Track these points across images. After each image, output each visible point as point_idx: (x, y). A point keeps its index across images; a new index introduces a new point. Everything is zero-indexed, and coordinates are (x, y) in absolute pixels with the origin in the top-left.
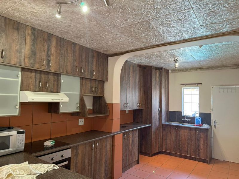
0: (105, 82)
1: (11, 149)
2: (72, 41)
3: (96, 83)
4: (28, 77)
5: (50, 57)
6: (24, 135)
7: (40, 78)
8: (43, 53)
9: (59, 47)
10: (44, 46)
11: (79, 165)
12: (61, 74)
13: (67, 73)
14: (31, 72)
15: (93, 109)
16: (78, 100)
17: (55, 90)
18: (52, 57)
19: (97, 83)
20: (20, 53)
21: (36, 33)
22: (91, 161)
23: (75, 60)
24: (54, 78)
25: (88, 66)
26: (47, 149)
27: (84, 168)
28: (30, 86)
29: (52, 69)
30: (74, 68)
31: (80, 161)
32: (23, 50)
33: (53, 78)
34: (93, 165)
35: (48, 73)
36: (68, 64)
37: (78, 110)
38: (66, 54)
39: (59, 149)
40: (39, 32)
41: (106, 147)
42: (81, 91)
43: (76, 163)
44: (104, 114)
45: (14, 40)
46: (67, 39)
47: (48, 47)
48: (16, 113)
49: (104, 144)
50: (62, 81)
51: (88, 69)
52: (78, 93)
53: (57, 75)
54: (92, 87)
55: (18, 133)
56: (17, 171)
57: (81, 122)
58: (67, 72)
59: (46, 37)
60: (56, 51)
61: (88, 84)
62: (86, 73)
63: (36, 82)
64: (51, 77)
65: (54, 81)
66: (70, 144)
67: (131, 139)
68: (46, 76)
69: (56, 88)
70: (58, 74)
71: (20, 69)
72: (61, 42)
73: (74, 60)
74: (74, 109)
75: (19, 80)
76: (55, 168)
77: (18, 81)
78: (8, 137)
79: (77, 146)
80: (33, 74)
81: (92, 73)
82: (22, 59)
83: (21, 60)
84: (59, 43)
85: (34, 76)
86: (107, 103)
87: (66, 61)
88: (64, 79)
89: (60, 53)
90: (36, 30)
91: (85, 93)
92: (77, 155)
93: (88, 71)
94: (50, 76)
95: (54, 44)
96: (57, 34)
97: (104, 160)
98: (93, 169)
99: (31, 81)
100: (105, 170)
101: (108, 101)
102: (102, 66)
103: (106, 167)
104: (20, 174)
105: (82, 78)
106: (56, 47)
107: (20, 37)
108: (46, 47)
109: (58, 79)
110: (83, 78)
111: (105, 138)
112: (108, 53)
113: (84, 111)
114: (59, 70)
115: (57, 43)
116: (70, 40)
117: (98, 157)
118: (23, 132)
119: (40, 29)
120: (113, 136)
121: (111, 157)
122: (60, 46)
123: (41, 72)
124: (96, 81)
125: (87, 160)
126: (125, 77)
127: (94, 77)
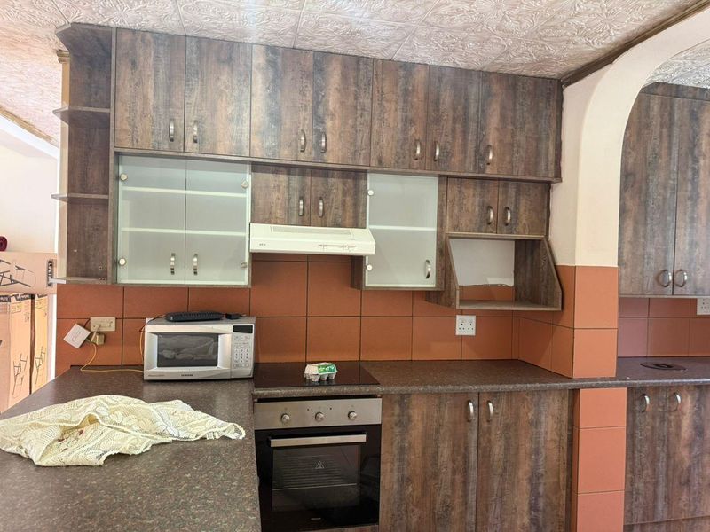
0: (554, 185)
1: (222, 366)
2: (396, 58)
3: (506, 193)
4: (267, 187)
5: (323, 122)
6: (252, 336)
7: (303, 189)
8: (302, 115)
9: (353, 88)
10: (303, 93)
11: (414, 457)
12: (366, 172)
13: (383, 168)
14: (276, 172)
15: (516, 287)
16: (432, 254)
17: (347, 222)
18: (329, 123)
19: (512, 191)
20: (238, 125)
21: (279, 61)
22: (466, 458)
23: (411, 120)
24: (344, 184)
25: (465, 133)
27: (435, 476)
28: (274, 209)
29: (331, 159)
30: (406, 147)
31: (419, 450)
32: (246, 115)
33: (341, 187)
34: (473, 474)
35: (324, 172)
36: (384, 138)
37: (430, 284)
38: (376, 104)
40: (289, 54)
41: (536, 423)
42: (441, 224)
43: (402, 450)
45: (222, 90)
46: (379, 56)
47: (316, 94)
48: (242, 279)
49: (528, 413)
50: (370, 192)
51: (464, 145)
52: (434, 229)
53: (354, 175)
54: (489, 208)
55: (236, 329)
57: (466, 326)
58: (380, 162)
59: (309, 64)
60: (342, 103)
61: (472, 199)
62: (455, 160)
63: (289, 199)
64: (336, 183)
65: (345, 194)
66: (377, 384)
67: (686, 423)
68: (320, 180)
69: (350, 213)
70: (357, 171)
71: (248, 167)
72: (358, 70)
73: (408, 122)
75: (248, 195)
76: (233, 436)
77: (245, 198)
79: (402, 396)
80: (283, 178)
81: (480, 157)
82: (245, 139)
83: (241, 141)
84: (352, 74)
85: (284, 184)
86: (558, 264)
87: (376, 126)
88: (377, 187)
89: (356, 107)
90: (281, 51)
91: (456, 227)
92: (404, 423)
93: (464, 152)
94: (331, 181)
95: (334, 78)
96: (337, 46)
97: (524, 469)
98: (472, 486)
99: (277, 198)
100: (534, 507)
101: (562, 261)
102: (530, 126)
103: (535, 495)
104: (120, 424)
105: (444, 179)
106: (343, 89)
107: (235, 82)
108: (310, 96)
109: (356, 187)
110: (448, 177)
112: (553, 71)
114: (354, 158)
115: (344, 77)
116: (386, 55)
117: (498, 450)
118: (247, 330)
119: (288, 44)
120: (575, 393)
121: (563, 467)
122: (357, 84)
123: (303, 170)
124: (506, 186)
125: (445, 452)
127: (490, 172)
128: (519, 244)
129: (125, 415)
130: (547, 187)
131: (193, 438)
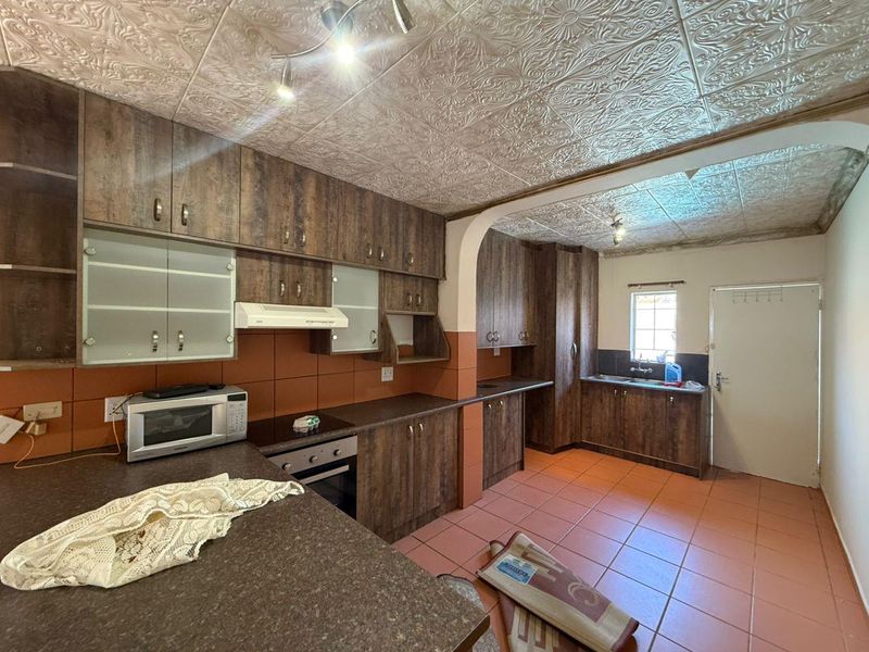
0: (441, 282)
1: (216, 435)
2: (355, 183)
3: (416, 285)
4: (252, 271)
5: (302, 222)
6: (245, 403)
7: (282, 273)
8: (285, 214)
9: (325, 199)
10: (285, 195)
11: (378, 473)
12: (331, 263)
13: (346, 262)
14: (259, 258)
15: (415, 345)
16: (375, 325)
17: (318, 302)
18: (307, 223)
19: (420, 284)
20: (227, 214)
21: (266, 166)
22: (408, 464)
23: (365, 230)
24: (315, 271)
25: (396, 242)
26: (300, 435)
27: (391, 481)
28: (257, 291)
29: (309, 252)
30: (362, 248)
31: (380, 465)
32: (235, 207)
33: (313, 274)
34: (411, 473)
35: (301, 261)
36: (348, 240)
37: (375, 348)
38: (341, 214)
39: (326, 436)
40: (274, 162)
41: (442, 432)
42: (381, 304)
43: (371, 470)
44: (439, 356)
45: (211, 181)
46: (344, 179)
47: (297, 199)
48: (228, 352)
49: (439, 427)
50: (335, 280)
51: (397, 251)
52: (376, 308)
53: (323, 266)
54: (408, 294)
55: (231, 398)
56: (183, 502)
57: (387, 374)
58: (344, 257)
59: (291, 173)
60: (316, 209)
61: (399, 287)
62: (392, 261)
63: (271, 282)
64: (308, 269)
65: (316, 280)
66: (353, 425)
67: (504, 415)
68: (297, 268)
69: (320, 295)
70: (325, 263)
71: (233, 252)
72: (328, 186)
73: (362, 230)
74: (365, 343)
75: (233, 277)
76: (294, 492)
77: (230, 280)
78: (208, 408)
79: (371, 431)
80: (265, 263)
81: (406, 261)
82: (235, 227)
83: (230, 229)
84: (323, 189)
85: (267, 269)
86: (446, 330)
87: (341, 230)
88: (338, 275)
89: (327, 214)
90: (266, 157)
91: (391, 307)
92: (371, 451)
93: (397, 255)
94: (306, 268)
95: (311, 190)
96: (316, 165)
97: (438, 461)
98: (411, 481)
99: (261, 280)
100: (442, 485)
101: (447, 328)
102: (431, 243)
103: (443, 476)
104: (188, 512)
105: (383, 273)
106: (318, 198)
107: (225, 176)
108: (291, 198)
109: (324, 274)
110: (385, 272)
111: (440, 413)
112: (444, 211)
113: (390, 349)
114: (326, 253)
115: (318, 189)
116: (350, 180)
117: (424, 455)
118: (241, 398)
119: (275, 154)
120: (460, 409)
121: (456, 455)
122: (327, 196)
123: (283, 258)
124: (416, 281)
125: (396, 464)
126: (488, 271)
127: (411, 271)
128: (416, 318)
129: (189, 502)
130: (436, 282)
131: (260, 504)
